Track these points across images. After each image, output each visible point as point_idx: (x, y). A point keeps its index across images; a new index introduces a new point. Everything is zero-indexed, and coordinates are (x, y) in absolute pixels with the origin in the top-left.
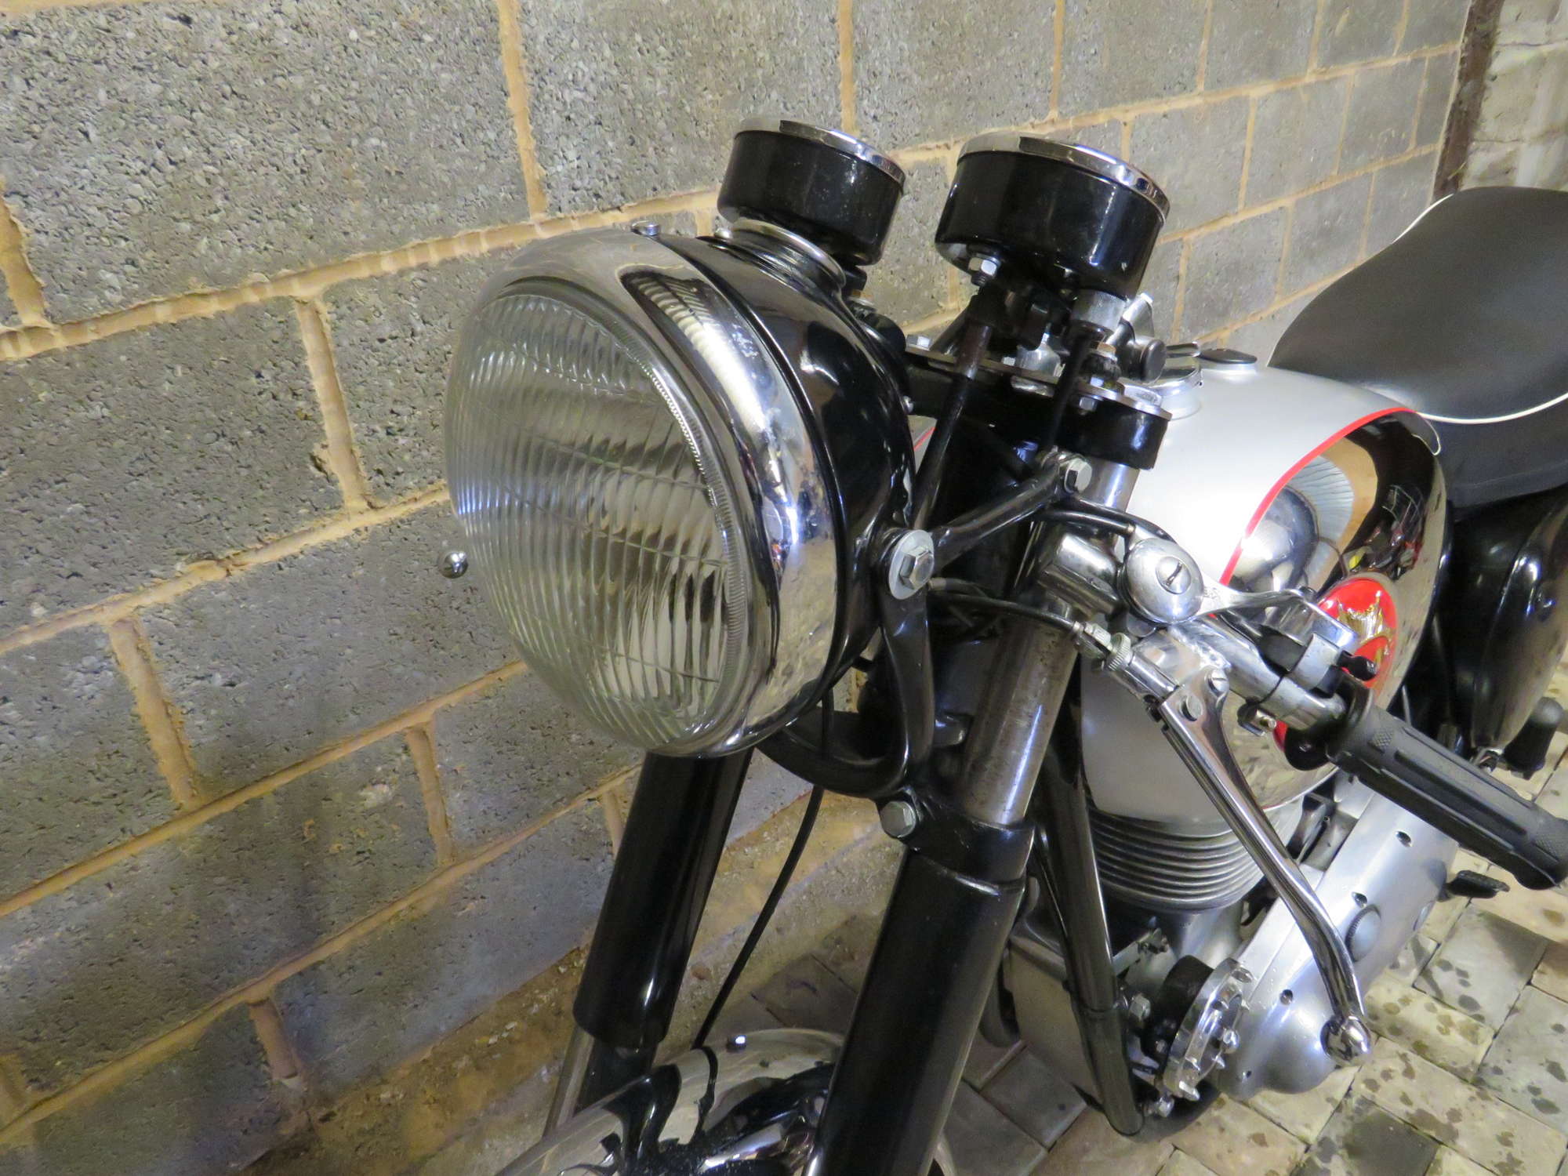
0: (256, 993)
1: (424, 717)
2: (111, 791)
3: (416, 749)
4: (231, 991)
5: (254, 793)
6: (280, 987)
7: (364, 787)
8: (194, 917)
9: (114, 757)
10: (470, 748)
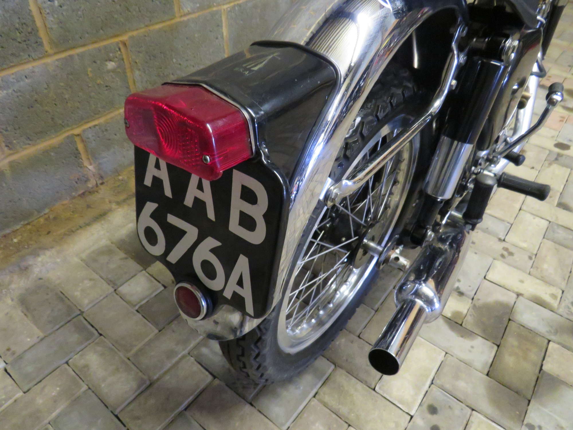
0: (77, 131)
1: (124, 38)
2: (24, 39)
3: (123, 50)
4: (68, 128)
5: (71, 52)
6: (84, 131)
7: (106, 61)
8: (55, 97)
9: (24, 25)
10: (141, 55)
